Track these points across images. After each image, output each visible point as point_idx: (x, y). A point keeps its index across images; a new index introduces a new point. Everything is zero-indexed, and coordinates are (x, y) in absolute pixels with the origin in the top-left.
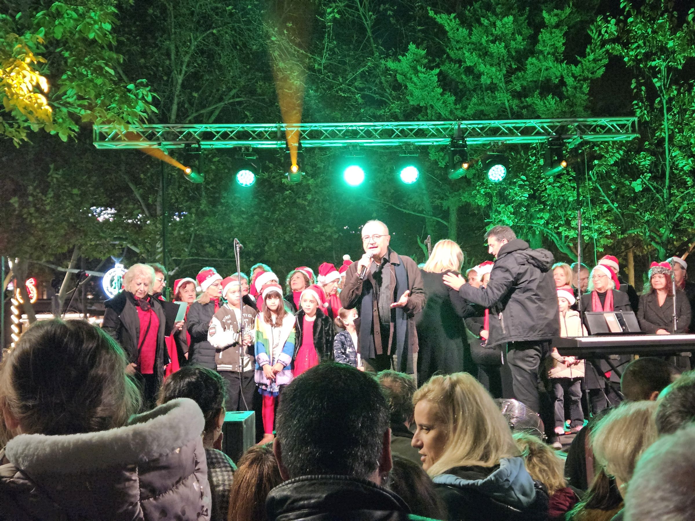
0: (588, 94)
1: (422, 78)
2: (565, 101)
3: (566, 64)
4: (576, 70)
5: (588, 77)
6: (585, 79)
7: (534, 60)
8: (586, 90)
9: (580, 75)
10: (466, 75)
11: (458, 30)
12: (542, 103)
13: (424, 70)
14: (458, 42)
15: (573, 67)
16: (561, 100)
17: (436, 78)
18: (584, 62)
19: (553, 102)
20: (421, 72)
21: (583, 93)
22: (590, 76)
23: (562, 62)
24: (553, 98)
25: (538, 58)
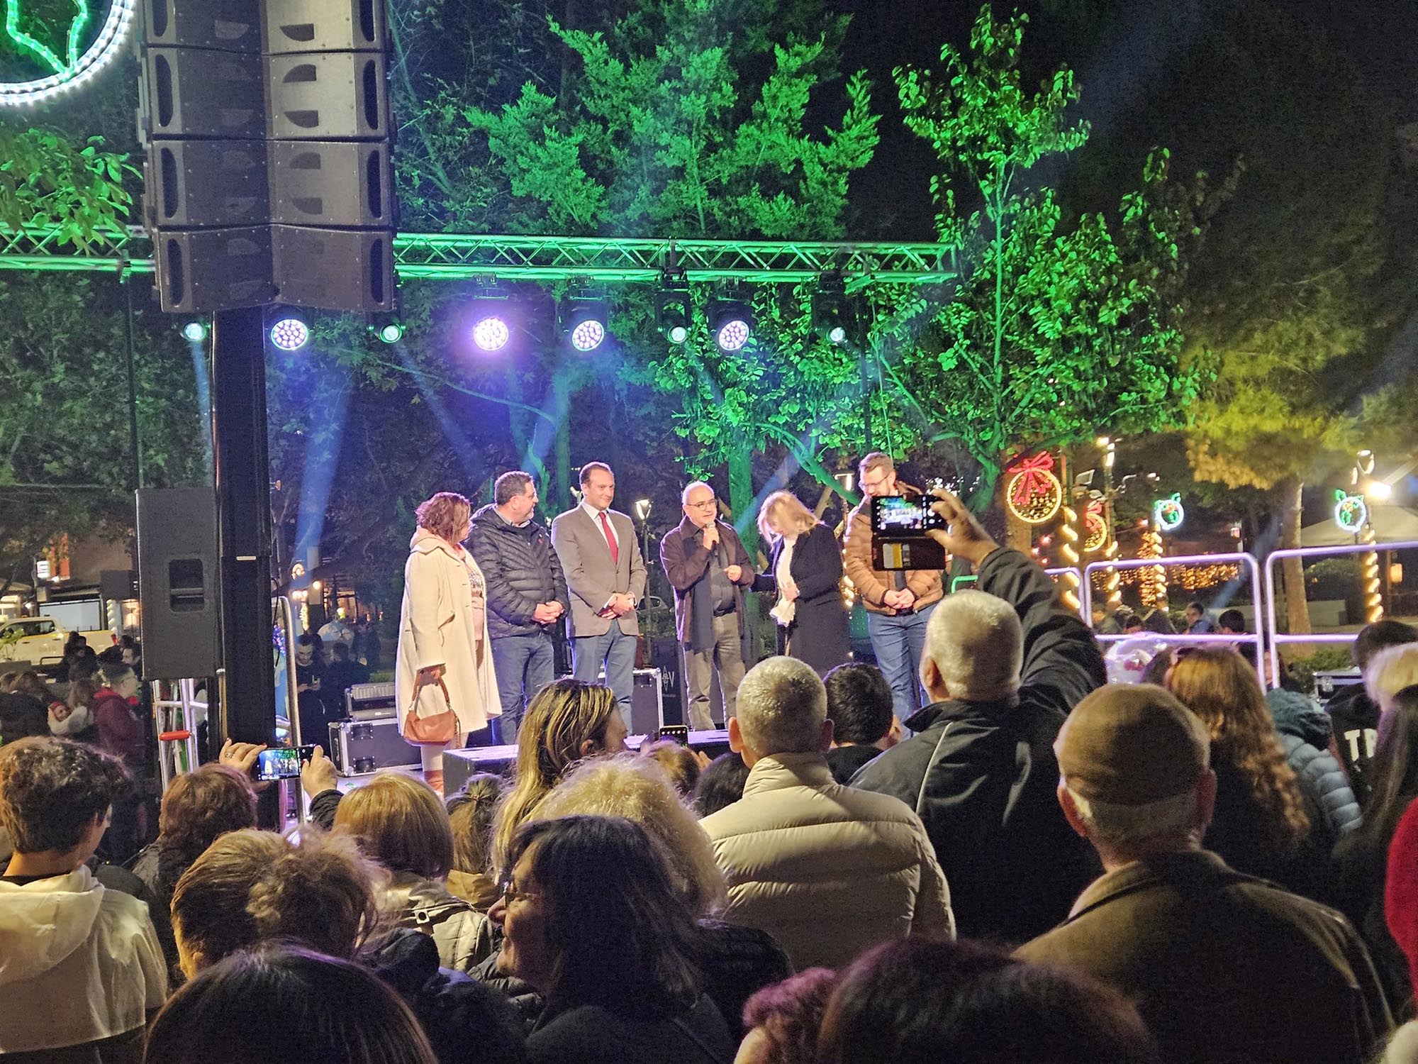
0: (845, 196)
1: (552, 151)
2: (806, 206)
3: (809, 140)
4: (826, 152)
5: (845, 166)
6: (841, 170)
7: (752, 129)
8: (843, 188)
9: (832, 163)
10: (617, 146)
11: (606, 63)
12: (767, 209)
13: (555, 135)
14: (604, 84)
15: (821, 147)
16: (797, 205)
17: (576, 151)
18: (839, 139)
19: (785, 207)
20: (552, 140)
21: (839, 195)
22: (849, 164)
23: (800, 136)
24: (785, 200)
25: (759, 127)
